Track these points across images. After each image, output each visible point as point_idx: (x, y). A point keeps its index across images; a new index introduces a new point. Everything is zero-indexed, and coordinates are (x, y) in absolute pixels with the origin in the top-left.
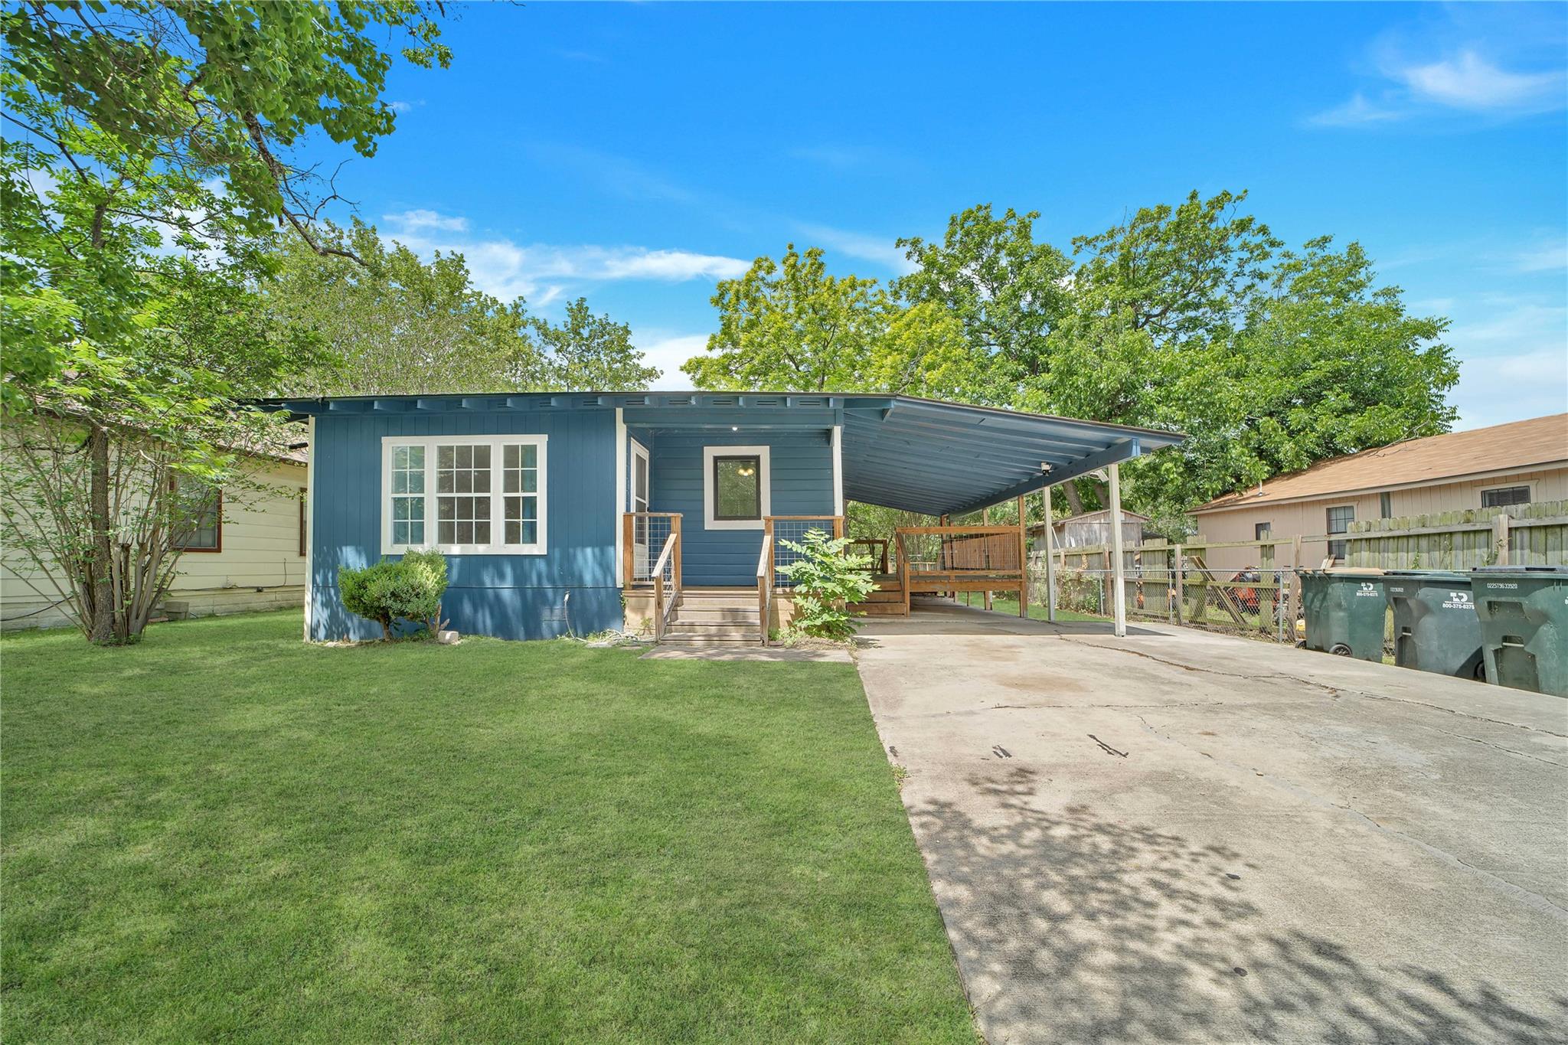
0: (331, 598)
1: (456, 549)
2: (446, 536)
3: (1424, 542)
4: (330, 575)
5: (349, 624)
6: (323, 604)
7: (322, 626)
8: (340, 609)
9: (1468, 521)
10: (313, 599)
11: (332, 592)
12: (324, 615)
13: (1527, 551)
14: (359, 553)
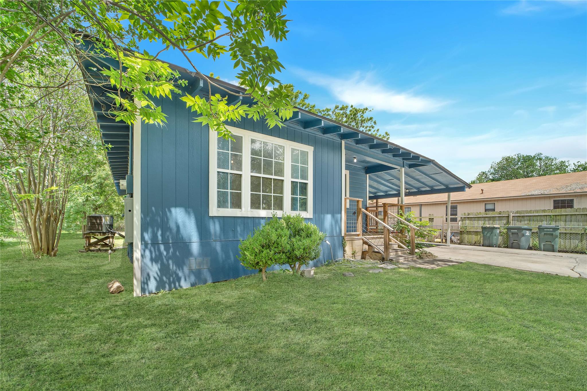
0: (161, 253)
1: (263, 213)
2: (255, 204)
3: (487, 219)
4: (159, 233)
5: (180, 274)
6: (152, 260)
7: (152, 279)
8: (170, 262)
9: (500, 214)
10: (143, 256)
11: (162, 247)
12: (154, 269)
13: (516, 221)
14: (188, 212)
